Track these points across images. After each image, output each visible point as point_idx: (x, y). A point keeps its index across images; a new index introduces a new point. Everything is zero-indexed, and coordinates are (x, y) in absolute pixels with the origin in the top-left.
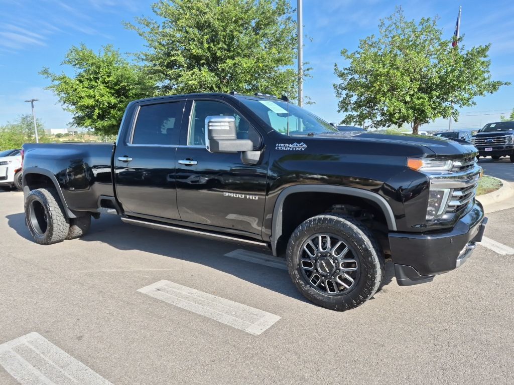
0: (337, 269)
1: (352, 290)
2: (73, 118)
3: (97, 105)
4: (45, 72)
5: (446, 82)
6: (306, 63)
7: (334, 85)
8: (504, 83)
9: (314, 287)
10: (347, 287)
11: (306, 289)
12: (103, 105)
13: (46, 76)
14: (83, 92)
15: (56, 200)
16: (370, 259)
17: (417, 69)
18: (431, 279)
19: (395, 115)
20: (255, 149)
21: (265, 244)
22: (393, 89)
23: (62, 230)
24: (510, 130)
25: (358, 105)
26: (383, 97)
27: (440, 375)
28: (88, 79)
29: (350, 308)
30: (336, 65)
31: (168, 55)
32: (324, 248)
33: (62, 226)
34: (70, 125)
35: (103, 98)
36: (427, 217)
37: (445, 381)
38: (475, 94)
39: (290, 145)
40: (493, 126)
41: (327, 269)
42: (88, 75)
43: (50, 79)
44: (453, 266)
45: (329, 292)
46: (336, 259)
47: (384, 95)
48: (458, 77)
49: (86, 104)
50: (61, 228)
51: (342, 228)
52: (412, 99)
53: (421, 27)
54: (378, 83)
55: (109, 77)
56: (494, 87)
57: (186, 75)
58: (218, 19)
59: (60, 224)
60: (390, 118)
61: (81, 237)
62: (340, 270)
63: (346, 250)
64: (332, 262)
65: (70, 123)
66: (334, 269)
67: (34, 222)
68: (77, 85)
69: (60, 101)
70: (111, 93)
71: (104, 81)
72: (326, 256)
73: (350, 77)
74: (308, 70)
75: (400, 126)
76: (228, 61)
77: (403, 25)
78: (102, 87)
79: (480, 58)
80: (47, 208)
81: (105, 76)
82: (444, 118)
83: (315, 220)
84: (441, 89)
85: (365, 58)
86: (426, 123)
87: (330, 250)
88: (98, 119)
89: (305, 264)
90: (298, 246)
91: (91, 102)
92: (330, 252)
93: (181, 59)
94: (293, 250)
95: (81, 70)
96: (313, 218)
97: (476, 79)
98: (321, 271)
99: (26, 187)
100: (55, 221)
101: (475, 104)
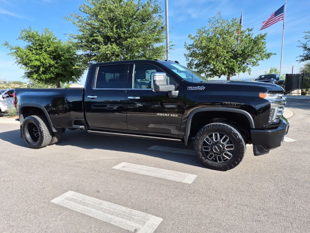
0: (223, 150)
1: (231, 160)
2: (25, 73)
3: (41, 66)
4: (6, 44)
5: (245, 53)
6: (171, 42)
7: (185, 54)
8: (273, 54)
9: (210, 160)
10: (229, 158)
11: (206, 161)
12: (46, 65)
13: (7, 46)
14: (33, 57)
15: (44, 122)
16: (241, 143)
17: (230, 46)
18: (268, 152)
19: (219, 71)
20: (176, 90)
21: (180, 140)
22: (217, 56)
23: (48, 140)
24: (272, 79)
25: (197, 66)
26: (212, 61)
27: (283, 194)
28: (35, 49)
29: (230, 169)
30: (185, 43)
31: (91, 35)
32: (216, 139)
33: (48, 137)
34: (23, 78)
35: (46, 61)
36: (269, 122)
37: (286, 196)
38: (259, 59)
39: (196, 87)
40: (263, 77)
41: (218, 150)
42: (35, 46)
43: (9, 49)
44: (279, 145)
45: (219, 162)
46: (223, 144)
47: (213, 60)
48: (251, 50)
49: (35, 64)
50: (48, 139)
51: (226, 129)
52: (227, 63)
53: (232, 23)
54: (210, 54)
55: (49, 48)
56: (268, 56)
57: (103, 48)
58: (122, 15)
59: (47, 136)
60: (215, 72)
61: (57, 144)
62: (225, 150)
63: (228, 140)
64: (221, 146)
65: (23, 76)
66: (222, 150)
67: (28, 136)
68: (29, 52)
69: (16, 63)
70: (50, 58)
71: (46, 50)
72: (218, 143)
73: (193, 49)
74: (172, 46)
75: (220, 77)
76: (128, 39)
77: (221, 21)
78: (44, 54)
79: (262, 40)
80: (39, 126)
81: (46, 47)
82: (243, 72)
83: (211, 125)
84: (242, 57)
85: (202, 39)
86: (234, 75)
87: (220, 140)
88: (42, 74)
89: (205, 148)
90: (201, 140)
91: (38, 63)
92: (220, 141)
93: (100, 39)
94: (198, 142)
95: (30, 44)
96: (209, 124)
97: (260, 51)
98: (215, 151)
99: (21, 115)
100: (44, 134)
101: (259, 65)
